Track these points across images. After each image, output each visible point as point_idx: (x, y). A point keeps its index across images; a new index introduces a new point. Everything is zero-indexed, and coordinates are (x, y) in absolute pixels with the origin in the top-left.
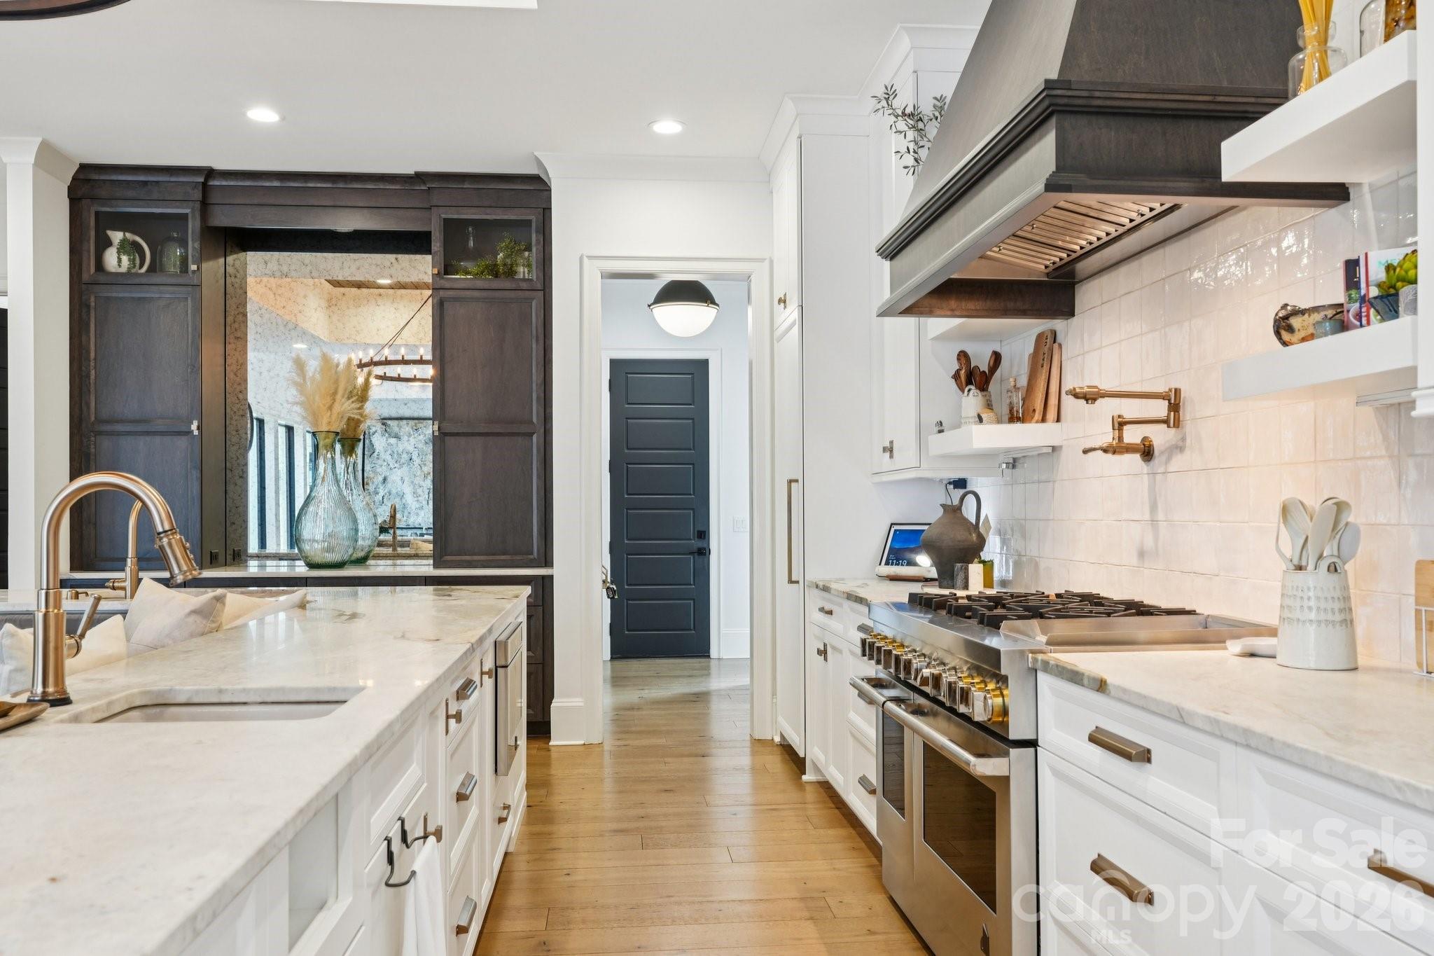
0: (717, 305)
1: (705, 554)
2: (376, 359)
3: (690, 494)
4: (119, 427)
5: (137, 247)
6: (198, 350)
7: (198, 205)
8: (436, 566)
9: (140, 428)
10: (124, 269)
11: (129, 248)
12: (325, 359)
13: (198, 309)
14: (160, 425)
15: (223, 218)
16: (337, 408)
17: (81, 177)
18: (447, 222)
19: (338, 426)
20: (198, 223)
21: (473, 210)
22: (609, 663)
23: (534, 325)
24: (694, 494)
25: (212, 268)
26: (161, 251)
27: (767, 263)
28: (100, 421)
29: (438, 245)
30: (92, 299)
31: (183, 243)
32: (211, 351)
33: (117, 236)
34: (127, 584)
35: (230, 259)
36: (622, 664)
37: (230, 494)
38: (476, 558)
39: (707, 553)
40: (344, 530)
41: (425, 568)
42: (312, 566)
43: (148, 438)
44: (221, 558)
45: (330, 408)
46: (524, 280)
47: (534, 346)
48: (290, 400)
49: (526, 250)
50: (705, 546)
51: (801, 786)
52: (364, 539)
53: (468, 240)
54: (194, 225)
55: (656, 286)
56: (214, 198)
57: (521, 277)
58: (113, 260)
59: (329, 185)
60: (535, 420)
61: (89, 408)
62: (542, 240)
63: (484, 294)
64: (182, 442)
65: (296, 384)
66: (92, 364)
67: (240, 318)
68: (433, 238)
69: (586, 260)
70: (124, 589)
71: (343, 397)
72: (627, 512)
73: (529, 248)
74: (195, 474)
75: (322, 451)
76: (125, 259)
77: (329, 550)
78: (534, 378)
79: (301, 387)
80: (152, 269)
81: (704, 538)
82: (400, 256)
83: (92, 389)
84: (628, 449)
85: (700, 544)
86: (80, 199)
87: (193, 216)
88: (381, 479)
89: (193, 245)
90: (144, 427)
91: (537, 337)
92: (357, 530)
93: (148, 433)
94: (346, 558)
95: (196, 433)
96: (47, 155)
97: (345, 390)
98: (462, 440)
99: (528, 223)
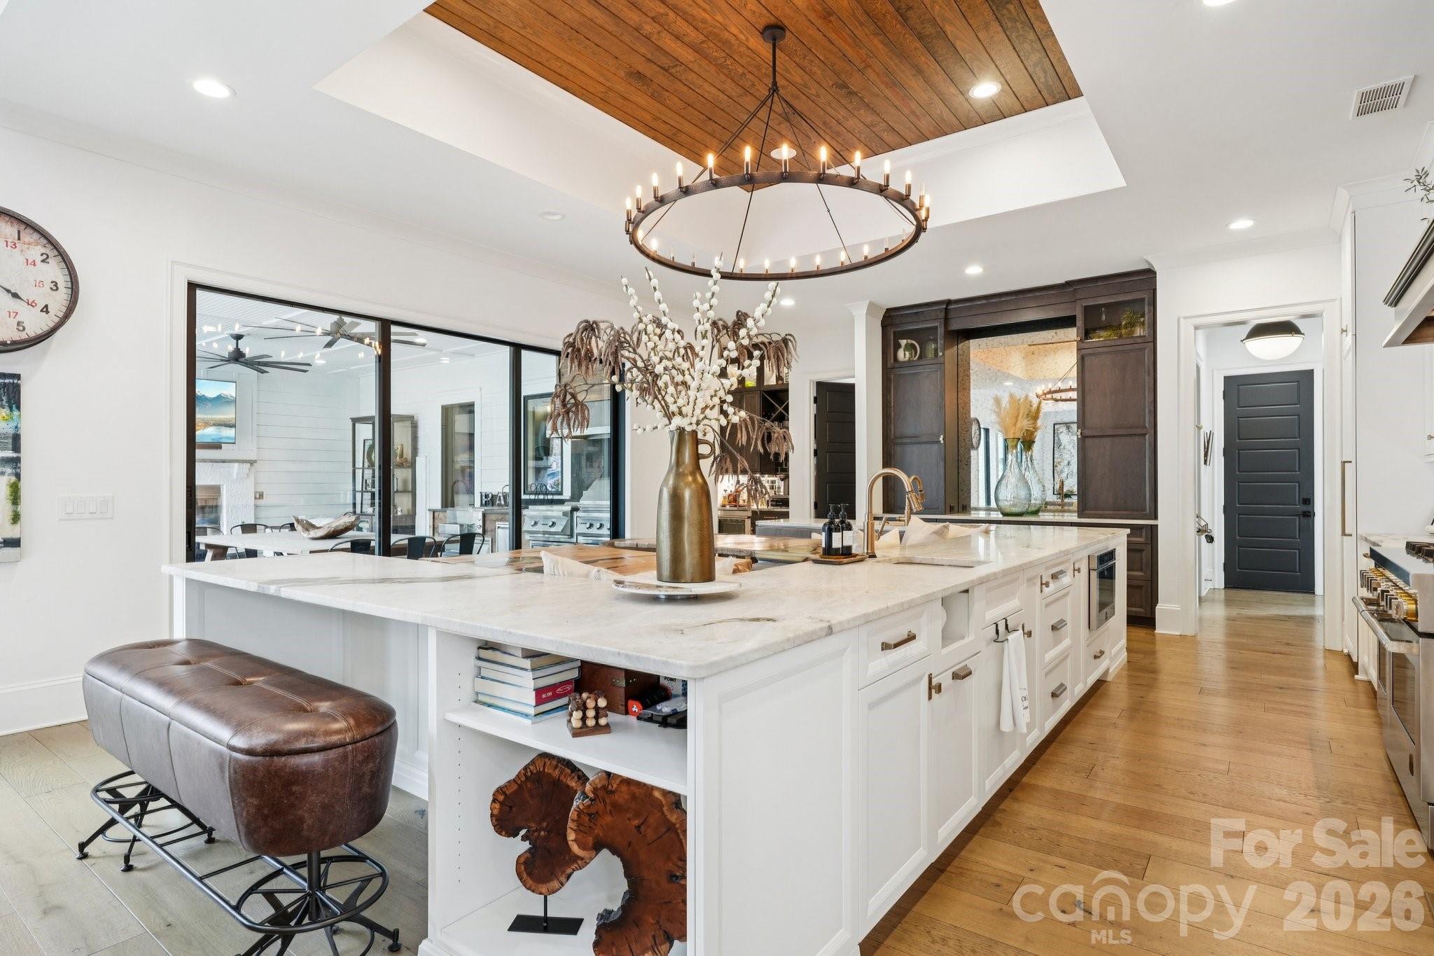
0: (1303, 334)
1: (1310, 516)
2: (1052, 389)
3: (1296, 471)
4: (905, 440)
5: (913, 347)
6: (943, 398)
7: (943, 321)
8: (1079, 516)
9: (914, 440)
10: (907, 359)
11: (910, 347)
12: (1012, 396)
13: (943, 376)
14: (924, 439)
15: (956, 325)
16: (1019, 425)
17: (887, 315)
18: (1086, 309)
19: (1019, 435)
20: (943, 330)
21: (1103, 298)
22: (1223, 591)
23: (1146, 365)
24: (1299, 471)
25: (951, 352)
26: (925, 348)
27: (1337, 302)
28: (896, 437)
29: (1080, 322)
30: (892, 376)
31: (935, 341)
32: (950, 397)
33: (903, 342)
34: (906, 519)
35: (960, 346)
36: (1233, 592)
37: (960, 474)
38: (1106, 512)
39: (1312, 515)
40: (1023, 493)
41: (1074, 518)
42: (1005, 514)
43: (918, 445)
44: (956, 509)
45: (1015, 425)
46: (1140, 337)
47: (1147, 378)
48: (993, 421)
49: (1141, 317)
50: (1310, 509)
51: (1355, 682)
52: (1036, 500)
53: (1102, 315)
54: (941, 331)
55: (1248, 329)
56: (951, 315)
57: (1138, 335)
58: (902, 355)
59: (1014, 298)
60: (1147, 425)
61: (890, 431)
62: (1152, 309)
63: (1111, 349)
64: (935, 447)
65: (995, 412)
66: (892, 409)
67: (965, 378)
68: (1077, 319)
69: (1182, 320)
70: (904, 521)
71: (1022, 418)
72: (1239, 485)
73: (1143, 316)
74: (942, 464)
75: (1010, 449)
76: (907, 353)
77: (1014, 505)
78: (1147, 399)
79: (998, 414)
80: (920, 357)
81: (1309, 504)
82: (1058, 331)
83: (892, 421)
84: (1239, 439)
85: (1305, 508)
86: (887, 326)
87: (941, 326)
88: (1066, 462)
89: (941, 342)
90: (916, 440)
91: (1149, 372)
92: (1030, 495)
93: (919, 443)
94: (1024, 510)
95: (942, 442)
96: (872, 307)
97: (1024, 413)
98: (1096, 440)
99: (1143, 300)
